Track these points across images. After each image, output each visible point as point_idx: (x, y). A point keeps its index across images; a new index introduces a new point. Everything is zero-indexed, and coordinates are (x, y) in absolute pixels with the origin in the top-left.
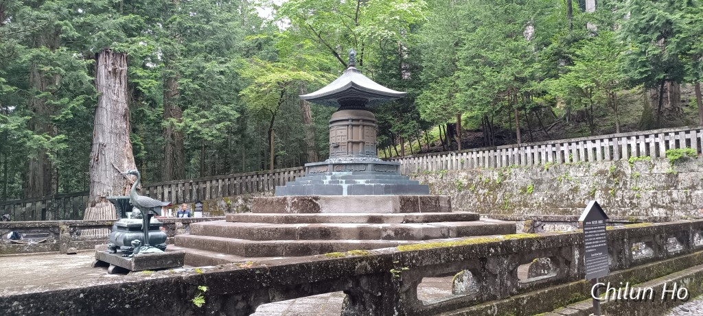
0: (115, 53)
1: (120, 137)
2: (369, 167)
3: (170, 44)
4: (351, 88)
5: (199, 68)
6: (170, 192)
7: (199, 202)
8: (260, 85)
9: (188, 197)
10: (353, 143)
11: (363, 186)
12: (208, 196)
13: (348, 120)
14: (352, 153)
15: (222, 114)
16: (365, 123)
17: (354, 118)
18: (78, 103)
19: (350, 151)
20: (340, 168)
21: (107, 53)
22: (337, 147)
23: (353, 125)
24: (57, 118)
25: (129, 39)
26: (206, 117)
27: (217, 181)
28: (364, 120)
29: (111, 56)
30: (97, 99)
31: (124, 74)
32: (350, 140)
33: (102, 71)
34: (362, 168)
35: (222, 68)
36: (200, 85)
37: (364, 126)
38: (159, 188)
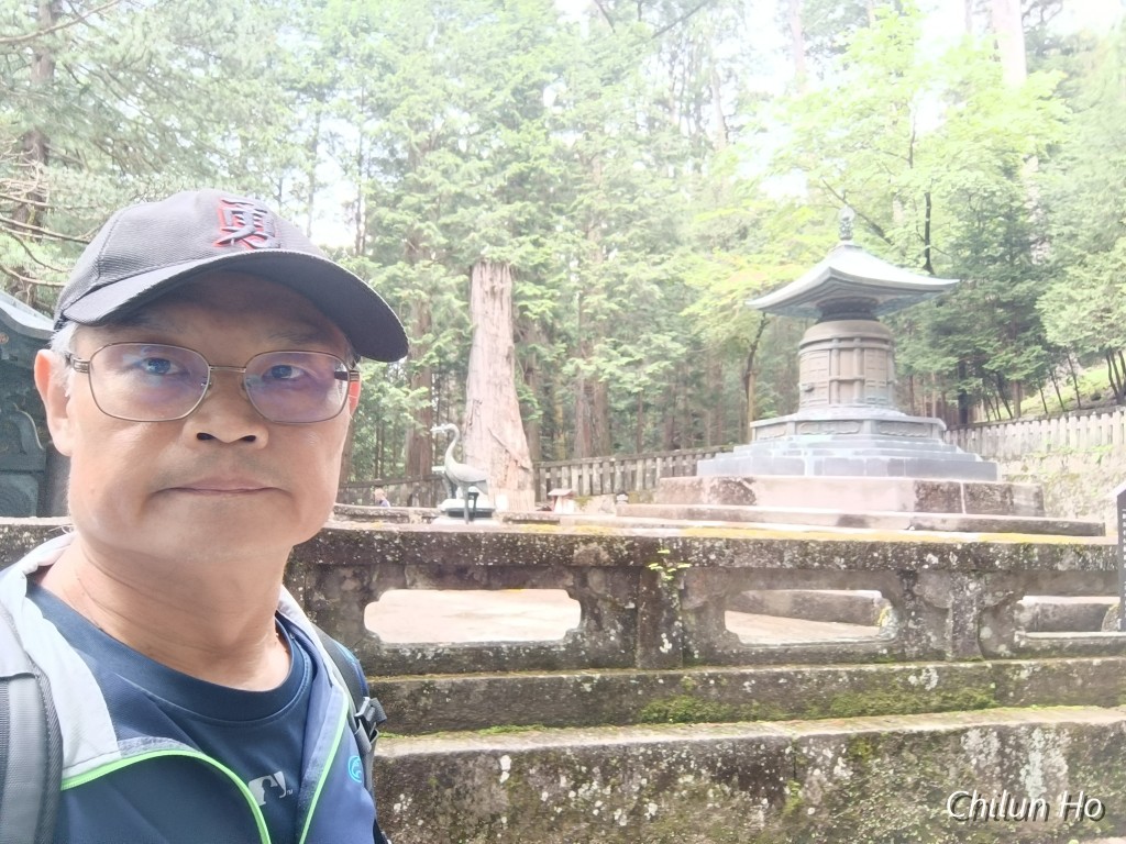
0: (493, 263)
1: (501, 389)
2: (867, 426)
3: (574, 242)
4: (830, 279)
5: (618, 276)
6: (580, 477)
7: (623, 492)
8: (719, 296)
9: (607, 485)
10: (841, 382)
11: (844, 461)
12: (639, 484)
13: (830, 340)
14: (839, 402)
15: (654, 349)
16: (866, 344)
17: (843, 335)
18: (446, 339)
19: (834, 396)
20: (809, 429)
21: (484, 264)
22: (810, 390)
23: (840, 350)
24: (418, 364)
25: (513, 240)
26: (631, 356)
27: (655, 460)
28: (863, 339)
29: (488, 267)
30: (471, 333)
31: (507, 294)
32: (834, 376)
33: (477, 291)
34: (853, 428)
35: (656, 272)
36: (620, 304)
37: (863, 349)
38: (565, 469)
